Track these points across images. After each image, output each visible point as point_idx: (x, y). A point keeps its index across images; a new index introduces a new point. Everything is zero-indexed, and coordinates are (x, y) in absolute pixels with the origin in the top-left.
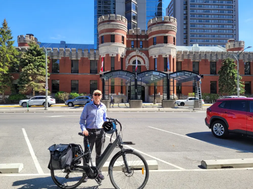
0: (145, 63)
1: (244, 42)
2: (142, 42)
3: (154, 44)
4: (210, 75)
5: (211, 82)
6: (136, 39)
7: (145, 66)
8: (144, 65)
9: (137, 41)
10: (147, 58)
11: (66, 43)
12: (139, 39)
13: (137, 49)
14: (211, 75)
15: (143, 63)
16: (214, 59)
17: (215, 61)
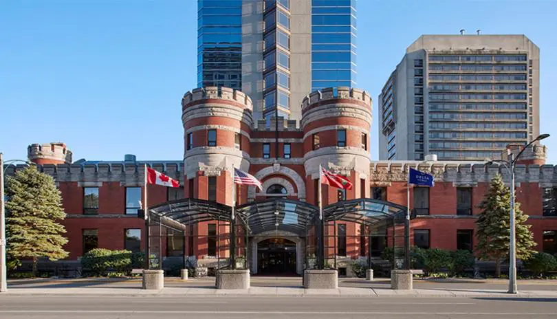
0: (296, 191)
1: (544, 147)
2: (289, 146)
3: (313, 150)
4: (456, 216)
5: (458, 230)
6: (273, 140)
7: (297, 197)
8: (295, 194)
9: (277, 143)
10: (301, 180)
11: (137, 160)
12: (281, 140)
13: (276, 161)
14: (460, 216)
15: (293, 191)
16: (467, 181)
17: (468, 185)
